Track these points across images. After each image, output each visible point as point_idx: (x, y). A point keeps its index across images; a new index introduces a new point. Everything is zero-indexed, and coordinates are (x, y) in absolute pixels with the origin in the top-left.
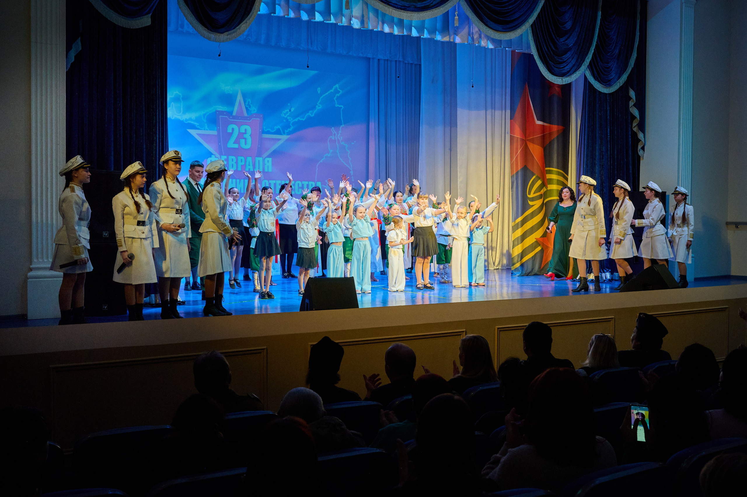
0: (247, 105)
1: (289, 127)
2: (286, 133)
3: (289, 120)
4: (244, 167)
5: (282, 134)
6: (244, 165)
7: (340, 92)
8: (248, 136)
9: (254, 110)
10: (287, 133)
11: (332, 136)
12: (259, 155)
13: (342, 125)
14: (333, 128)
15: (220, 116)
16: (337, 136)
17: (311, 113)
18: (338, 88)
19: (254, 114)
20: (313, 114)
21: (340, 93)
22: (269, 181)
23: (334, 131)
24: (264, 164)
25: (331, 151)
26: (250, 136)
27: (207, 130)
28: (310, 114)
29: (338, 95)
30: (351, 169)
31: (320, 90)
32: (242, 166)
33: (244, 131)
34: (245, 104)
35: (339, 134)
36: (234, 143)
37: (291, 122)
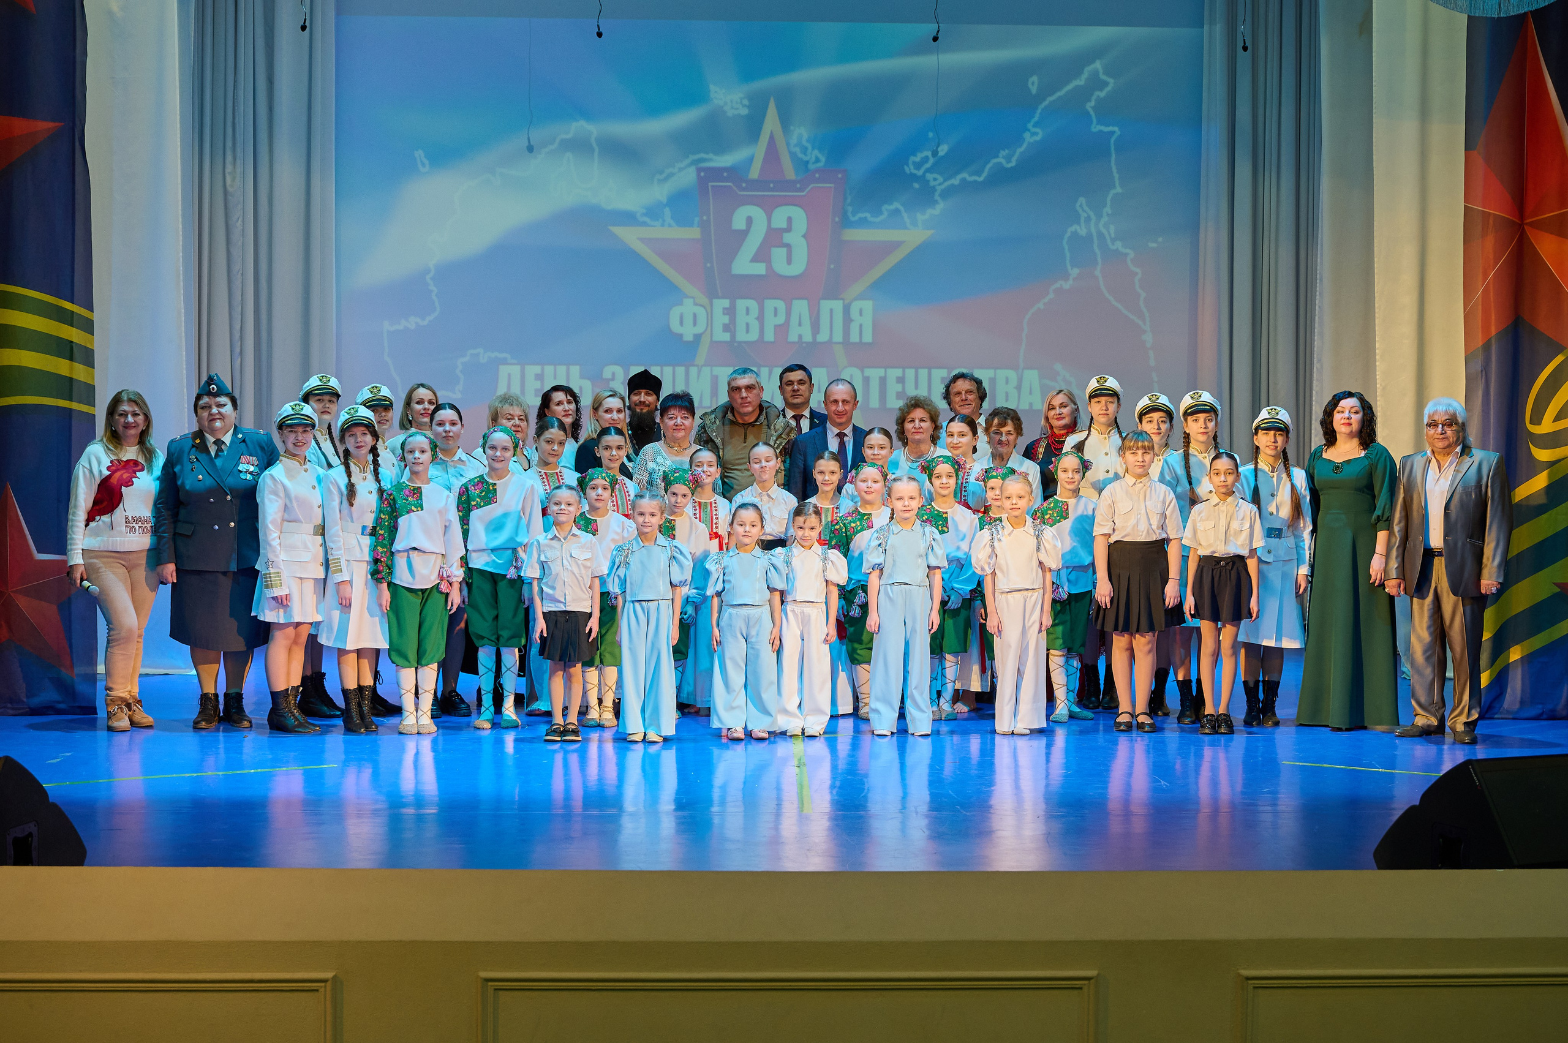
0: (796, 145)
1: (933, 203)
2: (919, 222)
3: (932, 183)
4: (782, 330)
5: (909, 225)
6: (782, 325)
7: (1106, 84)
8: (796, 239)
9: (817, 160)
10: (924, 221)
11: (1079, 224)
13: (1115, 188)
14: (1082, 200)
15: (710, 184)
16: (1096, 225)
17: (1004, 157)
18: (1101, 71)
19: (817, 170)
20: (1014, 159)
21: (1109, 88)
22: (863, 372)
23: (1086, 208)
24: (847, 320)
25: (1075, 272)
26: (804, 236)
27: (670, 226)
28: (1003, 161)
29: (1102, 94)
30: (1147, 328)
31: (1036, 86)
32: (776, 326)
33: (784, 225)
34: (788, 144)
35: (1105, 219)
36: (755, 259)
37: (939, 188)
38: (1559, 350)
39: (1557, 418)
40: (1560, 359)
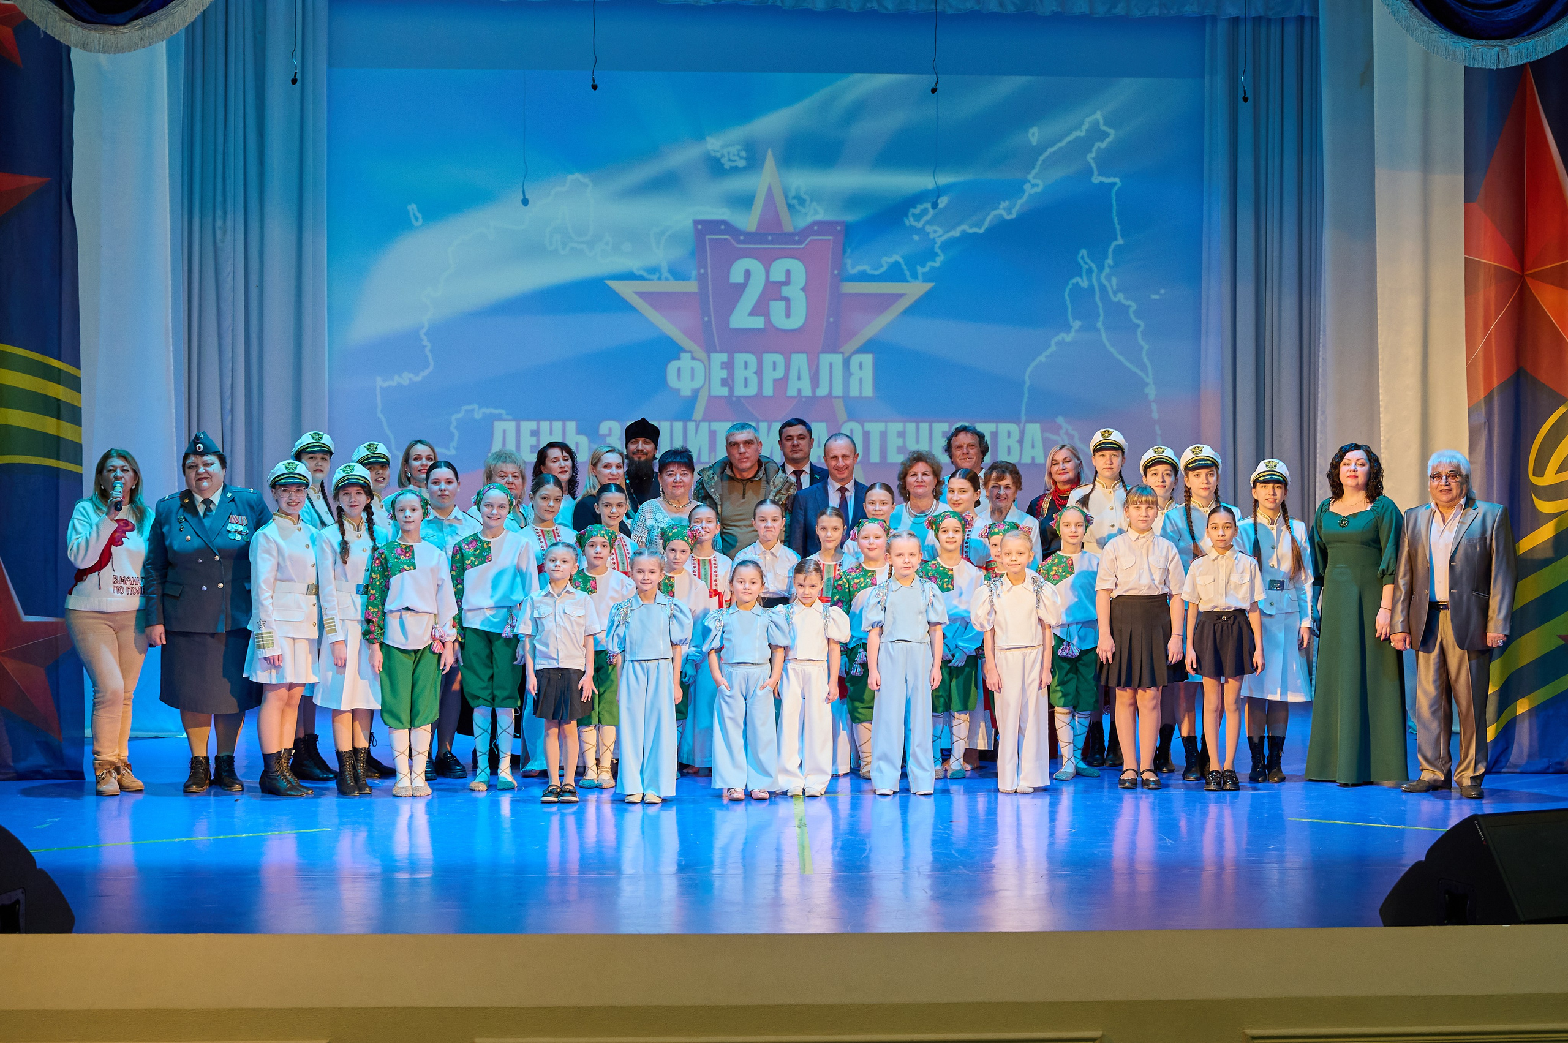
0: (794, 198)
1: (933, 256)
2: (919, 276)
3: (932, 236)
4: (781, 384)
5: (909, 278)
6: (781, 379)
7: (1107, 135)
8: (795, 292)
9: (816, 212)
10: (923, 274)
11: (1081, 276)
12: (833, 349)
13: (1116, 239)
14: (1083, 252)
15: (708, 237)
16: (1098, 277)
17: (1004, 209)
18: (1101, 122)
19: (816, 223)
20: (1015, 211)
21: (1110, 139)
23: (1088, 260)
24: (847, 373)
25: (1077, 324)
26: (803, 289)
27: (667, 279)
28: (1004, 213)
29: (1103, 145)
30: (1150, 380)
31: (1036, 138)
32: (775, 381)
33: (783, 279)
34: (787, 196)
35: (1107, 270)
36: (753, 313)
37: (939, 241)
38: (1560, 402)
39: (1560, 470)
40: (1561, 410)
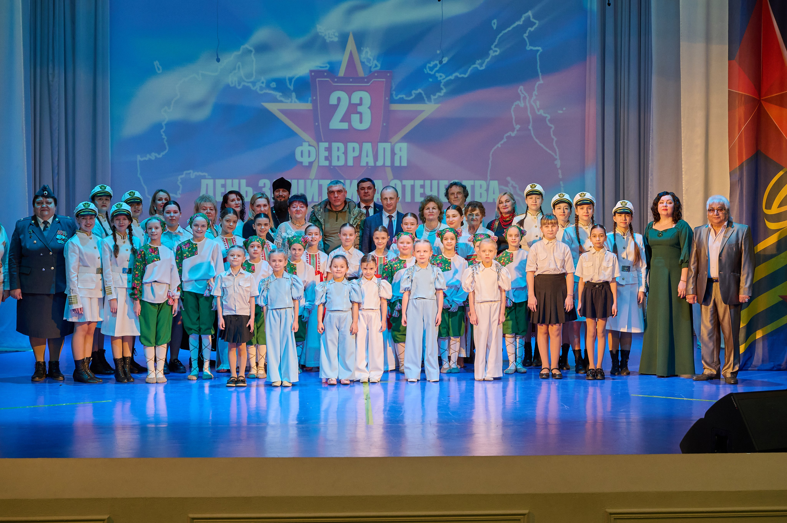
0: (364, 58)
1: (440, 90)
2: (432, 100)
3: (439, 79)
4: (357, 159)
5: (427, 102)
6: (357, 157)
7: (535, 24)
8: (365, 109)
9: (376, 66)
10: (435, 99)
12: (385, 140)
13: (539, 81)
14: (521, 87)
15: (317, 79)
16: (529, 101)
17: (479, 64)
18: (531, 17)
19: (376, 72)
20: (484, 65)
21: (536, 26)
22: (401, 182)
23: (524, 92)
24: (393, 154)
25: (518, 127)
26: (369, 108)
27: (295, 102)
28: (478, 66)
29: (532, 29)
30: (557, 157)
31: (496, 25)
32: (354, 158)
33: (358, 102)
34: (360, 57)
35: (534, 97)
36: (342, 121)
37: (443, 81)
38: (780, 168)
39: (780, 206)
40: (781, 173)
